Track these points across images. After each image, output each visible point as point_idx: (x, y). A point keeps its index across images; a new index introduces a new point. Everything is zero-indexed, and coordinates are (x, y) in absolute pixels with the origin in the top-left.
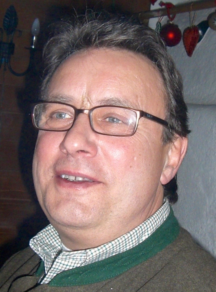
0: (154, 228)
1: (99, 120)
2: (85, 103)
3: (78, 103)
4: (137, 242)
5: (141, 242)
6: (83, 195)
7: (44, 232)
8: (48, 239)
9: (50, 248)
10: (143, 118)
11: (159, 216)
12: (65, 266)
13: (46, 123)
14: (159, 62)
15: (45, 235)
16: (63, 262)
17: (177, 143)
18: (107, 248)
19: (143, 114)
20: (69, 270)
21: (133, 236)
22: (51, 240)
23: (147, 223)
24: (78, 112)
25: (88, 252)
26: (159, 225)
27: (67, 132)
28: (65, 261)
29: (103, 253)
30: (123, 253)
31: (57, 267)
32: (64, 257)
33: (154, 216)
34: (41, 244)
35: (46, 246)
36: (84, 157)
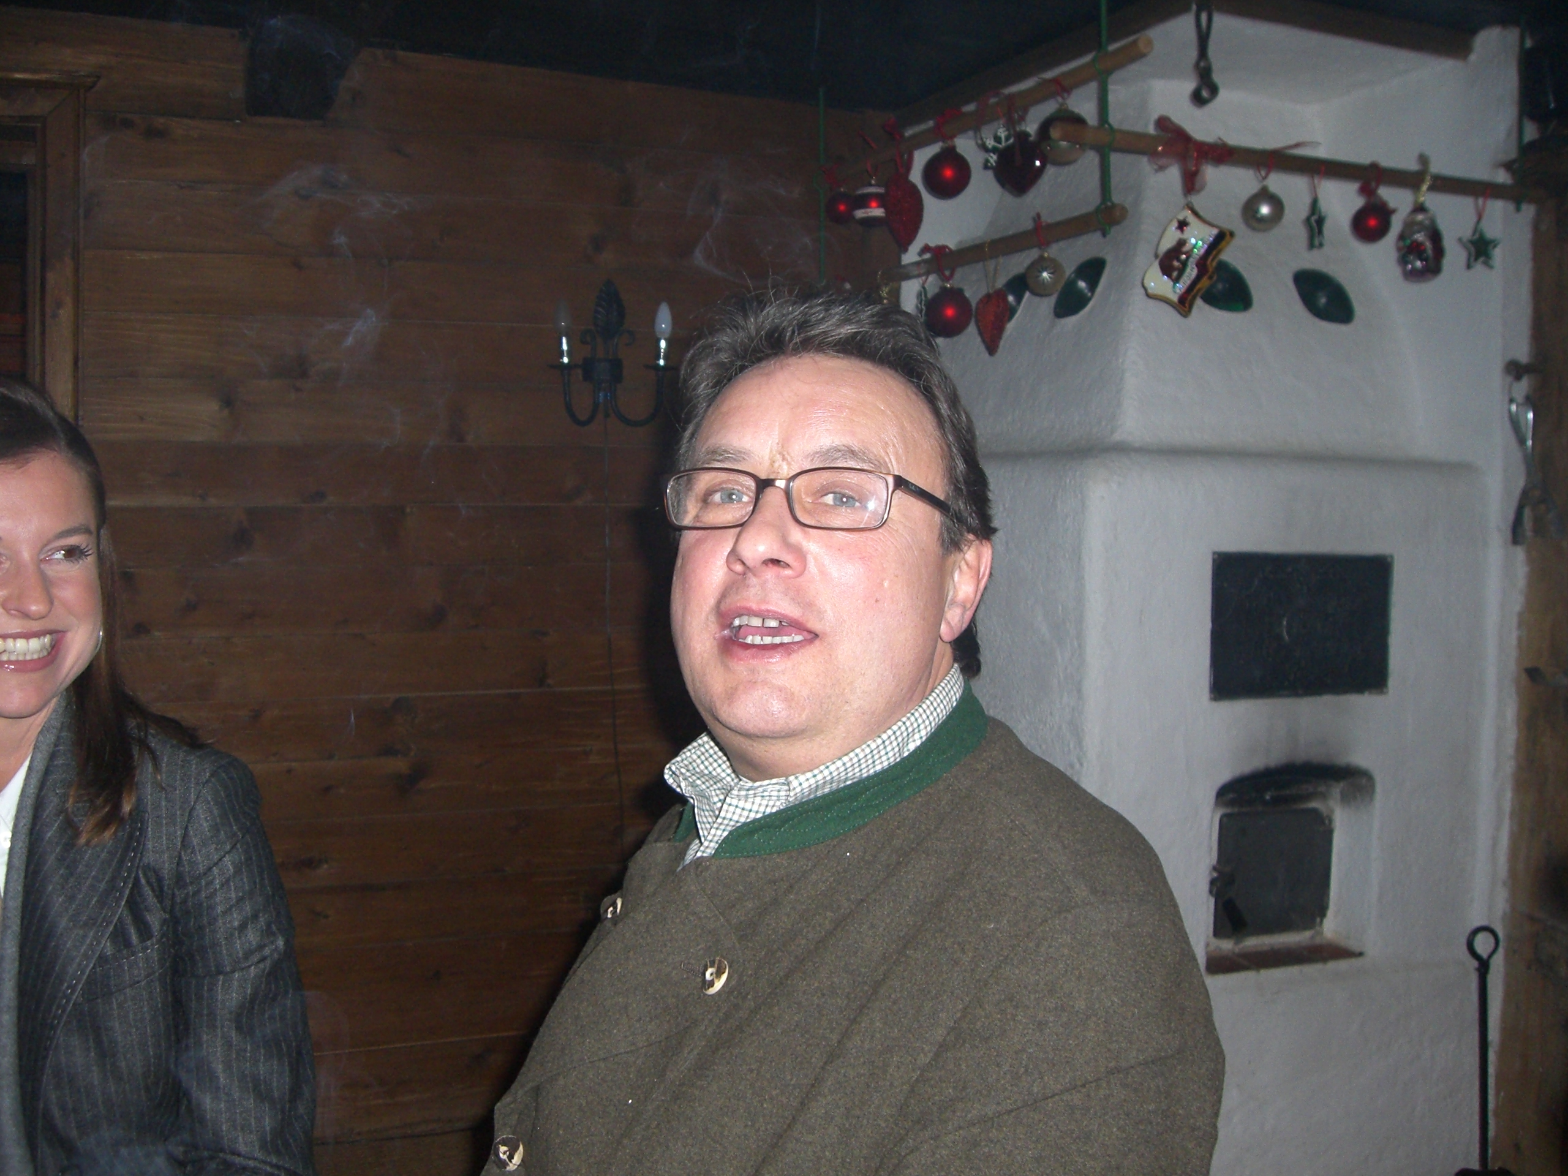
0: (933, 724)
1: (808, 501)
2: (776, 465)
3: (760, 464)
4: (897, 755)
5: (906, 754)
7: (694, 748)
8: (702, 762)
9: (707, 781)
10: (899, 494)
11: (942, 697)
12: (745, 813)
13: (697, 517)
14: (927, 380)
15: (696, 754)
16: (741, 804)
17: (970, 555)
18: (832, 770)
19: (900, 483)
20: (755, 821)
21: (887, 743)
22: (711, 764)
23: (917, 714)
24: (764, 484)
25: (791, 782)
26: (943, 716)
27: (740, 531)
28: (746, 801)
29: (825, 783)
31: (729, 816)
32: (743, 793)
33: (931, 698)
34: (688, 774)
35: (699, 778)
36: (778, 576)
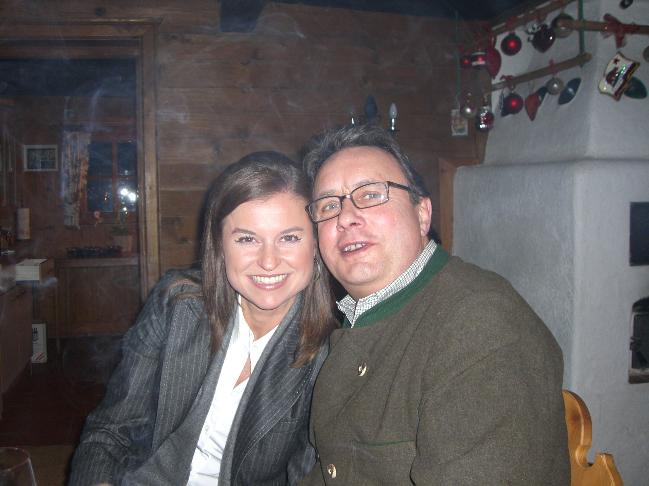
0: (425, 263)
1: (360, 200)
2: (344, 191)
3: (339, 192)
4: (414, 276)
5: (417, 276)
6: (365, 256)
10: (390, 188)
11: (427, 252)
13: (321, 217)
17: (423, 204)
18: (391, 287)
19: (390, 184)
21: (409, 273)
23: (419, 260)
24: (342, 198)
25: (377, 294)
27: (338, 217)
28: (363, 307)
29: (389, 292)
30: (405, 288)
32: (362, 304)
33: (423, 254)
35: (349, 306)
36: (357, 229)
